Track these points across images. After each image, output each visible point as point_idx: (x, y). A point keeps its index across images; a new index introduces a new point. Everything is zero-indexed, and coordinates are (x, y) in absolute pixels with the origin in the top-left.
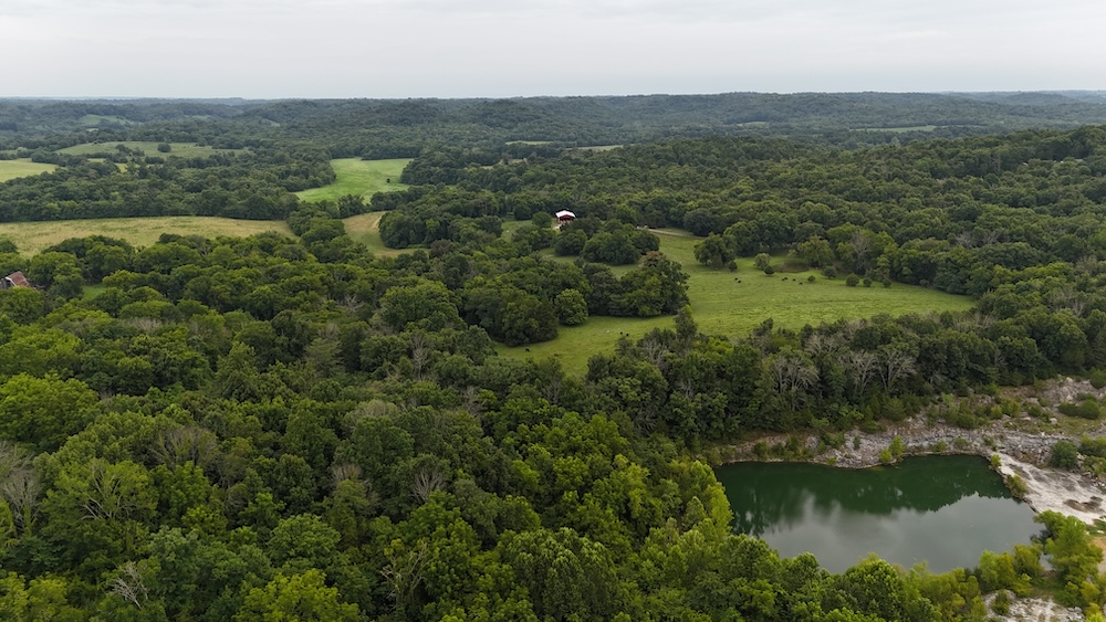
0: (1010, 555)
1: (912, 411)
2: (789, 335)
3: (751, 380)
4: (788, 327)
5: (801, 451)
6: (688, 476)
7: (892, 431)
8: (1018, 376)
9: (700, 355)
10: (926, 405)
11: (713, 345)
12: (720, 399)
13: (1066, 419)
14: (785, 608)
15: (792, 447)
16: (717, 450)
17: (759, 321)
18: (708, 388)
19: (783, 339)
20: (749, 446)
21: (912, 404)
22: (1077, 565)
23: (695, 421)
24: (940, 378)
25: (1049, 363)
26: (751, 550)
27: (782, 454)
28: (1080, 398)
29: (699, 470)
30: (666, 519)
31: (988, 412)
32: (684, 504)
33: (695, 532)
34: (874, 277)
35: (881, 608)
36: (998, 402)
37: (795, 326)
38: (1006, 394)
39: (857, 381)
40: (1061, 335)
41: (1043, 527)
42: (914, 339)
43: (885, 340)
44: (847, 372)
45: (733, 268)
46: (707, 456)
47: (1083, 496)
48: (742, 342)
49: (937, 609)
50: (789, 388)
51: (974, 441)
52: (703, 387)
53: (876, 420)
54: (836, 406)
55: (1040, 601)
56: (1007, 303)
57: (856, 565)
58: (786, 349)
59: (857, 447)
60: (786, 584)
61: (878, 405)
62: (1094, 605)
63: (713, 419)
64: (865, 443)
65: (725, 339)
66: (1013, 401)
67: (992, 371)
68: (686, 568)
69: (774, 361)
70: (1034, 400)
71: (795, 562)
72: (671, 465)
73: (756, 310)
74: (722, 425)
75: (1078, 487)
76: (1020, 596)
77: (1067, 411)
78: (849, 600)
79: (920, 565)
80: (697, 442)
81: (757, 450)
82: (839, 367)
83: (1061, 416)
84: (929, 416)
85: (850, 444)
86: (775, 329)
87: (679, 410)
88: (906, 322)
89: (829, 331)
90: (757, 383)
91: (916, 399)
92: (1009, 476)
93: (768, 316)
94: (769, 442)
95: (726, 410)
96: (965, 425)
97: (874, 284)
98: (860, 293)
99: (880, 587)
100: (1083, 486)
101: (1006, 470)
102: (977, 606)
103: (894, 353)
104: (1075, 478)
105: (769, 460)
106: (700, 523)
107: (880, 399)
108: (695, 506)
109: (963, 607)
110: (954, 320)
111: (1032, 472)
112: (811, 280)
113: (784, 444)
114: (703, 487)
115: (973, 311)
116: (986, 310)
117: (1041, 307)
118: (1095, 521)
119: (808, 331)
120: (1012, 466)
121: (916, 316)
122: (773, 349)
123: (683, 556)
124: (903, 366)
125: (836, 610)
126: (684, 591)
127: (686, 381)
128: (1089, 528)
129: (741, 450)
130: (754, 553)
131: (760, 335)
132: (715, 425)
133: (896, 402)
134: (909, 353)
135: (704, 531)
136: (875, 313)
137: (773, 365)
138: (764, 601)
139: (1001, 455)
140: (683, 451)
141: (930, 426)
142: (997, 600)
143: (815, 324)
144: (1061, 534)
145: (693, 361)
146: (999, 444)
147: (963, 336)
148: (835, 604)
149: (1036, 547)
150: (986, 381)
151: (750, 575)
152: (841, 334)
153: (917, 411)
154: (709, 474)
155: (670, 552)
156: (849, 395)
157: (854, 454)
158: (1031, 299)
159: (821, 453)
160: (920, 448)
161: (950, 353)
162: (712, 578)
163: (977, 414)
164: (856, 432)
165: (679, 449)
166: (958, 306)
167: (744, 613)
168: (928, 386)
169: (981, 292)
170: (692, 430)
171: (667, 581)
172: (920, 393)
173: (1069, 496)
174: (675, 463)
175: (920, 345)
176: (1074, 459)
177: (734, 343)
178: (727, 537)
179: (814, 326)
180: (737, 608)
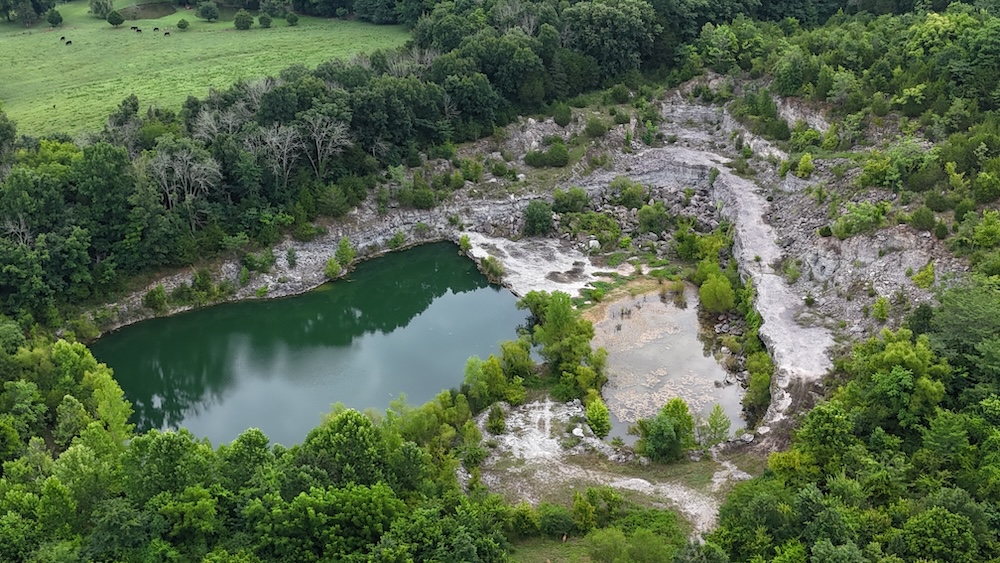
0: (496, 359)
1: (356, 200)
2: (167, 117)
3: (121, 196)
4: (163, 105)
5: (215, 287)
6: (50, 367)
7: (335, 232)
8: (475, 127)
9: (29, 172)
10: (372, 187)
11: (49, 152)
12: (77, 236)
13: (535, 173)
14: (232, 514)
15: (202, 285)
16: (88, 315)
17: (115, 102)
18: (55, 223)
19: (158, 125)
20: (137, 299)
21: (355, 189)
22: (569, 349)
23: (45, 279)
24: (384, 146)
25: (506, 102)
26: (169, 448)
27: (190, 299)
28: (547, 142)
29: (66, 353)
30: (27, 441)
31: (447, 181)
32: (52, 410)
33: (78, 448)
34: (273, 12)
35: (359, 472)
36: (457, 165)
37: (174, 102)
38: (465, 154)
39: (276, 169)
40: (515, 64)
41: (528, 313)
42: (341, 96)
43: (304, 104)
44: (260, 160)
45: (56, 21)
46: (75, 328)
47: (564, 263)
48: (95, 140)
49: (424, 452)
50: (182, 199)
51: (436, 222)
52: (45, 221)
53: (312, 220)
54: (253, 211)
55: (537, 404)
56: (448, 29)
57: (318, 426)
58: (166, 139)
59: (292, 264)
60: (228, 480)
61: (310, 199)
62: (592, 391)
63: (73, 270)
64: (302, 256)
65: (65, 139)
66: (473, 160)
67: (443, 124)
68: (73, 505)
69: (151, 161)
70: (497, 155)
71: (236, 446)
72: (18, 356)
73: (108, 86)
74: (88, 277)
75: (558, 254)
76: (514, 405)
77: (534, 161)
78: (316, 475)
79: (396, 402)
80: (53, 312)
81: (152, 302)
82: (249, 154)
83: (528, 169)
84: (379, 200)
85: (282, 262)
86: (142, 112)
87: (14, 269)
88: (327, 73)
89: (224, 102)
90: (132, 200)
91: (359, 181)
92: (483, 259)
93: (128, 92)
94: (167, 285)
95: (92, 251)
96: (423, 204)
97: (274, 22)
98: (257, 38)
99: (352, 445)
100: (563, 252)
101: (478, 253)
102: (470, 432)
103: (319, 121)
104: (553, 244)
105: (172, 312)
106: (82, 433)
107: (312, 189)
108: (70, 408)
109: (454, 439)
110: (389, 61)
111: (507, 248)
112: (183, 26)
113: (189, 282)
114: (78, 377)
115: (410, 46)
116: (424, 42)
117: (488, 29)
118: (581, 290)
119: (193, 106)
120: (484, 246)
121: (339, 63)
122: (146, 144)
123: (66, 489)
124: (335, 137)
125: (303, 494)
126: (78, 538)
127: (14, 217)
128: (576, 301)
129: (127, 307)
130: (173, 452)
131: (120, 123)
132: (77, 278)
133: (333, 190)
134: (339, 118)
135: (91, 442)
136: (284, 66)
137: (150, 169)
138: (200, 515)
139: (470, 235)
140: (34, 329)
141: (381, 214)
142: (491, 417)
143: (202, 95)
144: (548, 316)
145: (21, 183)
146: (465, 220)
147: (402, 82)
148: (300, 486)
149: (524, 339)
150: (439, 141)
151: (174, 485)
152: (241, 105)
153: (362, 198)
154: (82, 354)
155: (43, 489)
156: (270, 193)
157: (290, 274)
158: (474, 20)
159: (244, 284)
160: (373, 248)
161: (390, 110)
162: (117, 507)
163: (435, 187)
164: (288, 243)
165: (26, 328)
166: (389, 41)
167: (175, 542)
168: (371, 160)
169: (415, 17)
170: (41, 294)
171: (48, 534)
172: (363, 172)
173: (550, 268)
174: (24, 353)
175: (351, 103)
176: (549, 221)
177: (83, 143)
178: (128, 441)
179: (201, 98)
180: (164, 537)
